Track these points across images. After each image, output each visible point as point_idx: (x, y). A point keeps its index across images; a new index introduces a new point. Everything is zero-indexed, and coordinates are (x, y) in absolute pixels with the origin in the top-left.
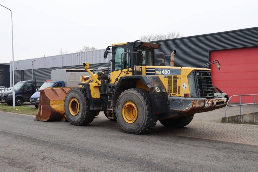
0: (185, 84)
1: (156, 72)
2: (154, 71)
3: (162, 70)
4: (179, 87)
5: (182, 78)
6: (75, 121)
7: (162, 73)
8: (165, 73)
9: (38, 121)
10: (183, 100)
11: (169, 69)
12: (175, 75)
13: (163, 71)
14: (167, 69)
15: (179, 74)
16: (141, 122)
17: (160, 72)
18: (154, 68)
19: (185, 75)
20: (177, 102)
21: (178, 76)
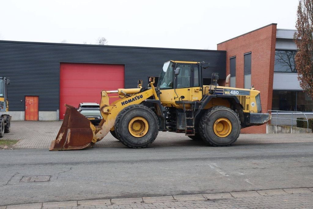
0: (253, 103)
1: (224, 92)
2: (222, 91)
3: (230, 90)
4: (248, 105)
5: (251, 98)
6: (142, 143)
7: (231, 93)
8: (234, 93)
9: (62, 150)
10: (262, 115)
11: (238, 90)
12: (244, 96)
13: (232, 91)
14: (236, 90)
15: (248, 95)
16: (235, 135)
17: (229, 92)
18: (223, 89)
19: (254, 96)
20: (257, 116)
21: (247, 96)
